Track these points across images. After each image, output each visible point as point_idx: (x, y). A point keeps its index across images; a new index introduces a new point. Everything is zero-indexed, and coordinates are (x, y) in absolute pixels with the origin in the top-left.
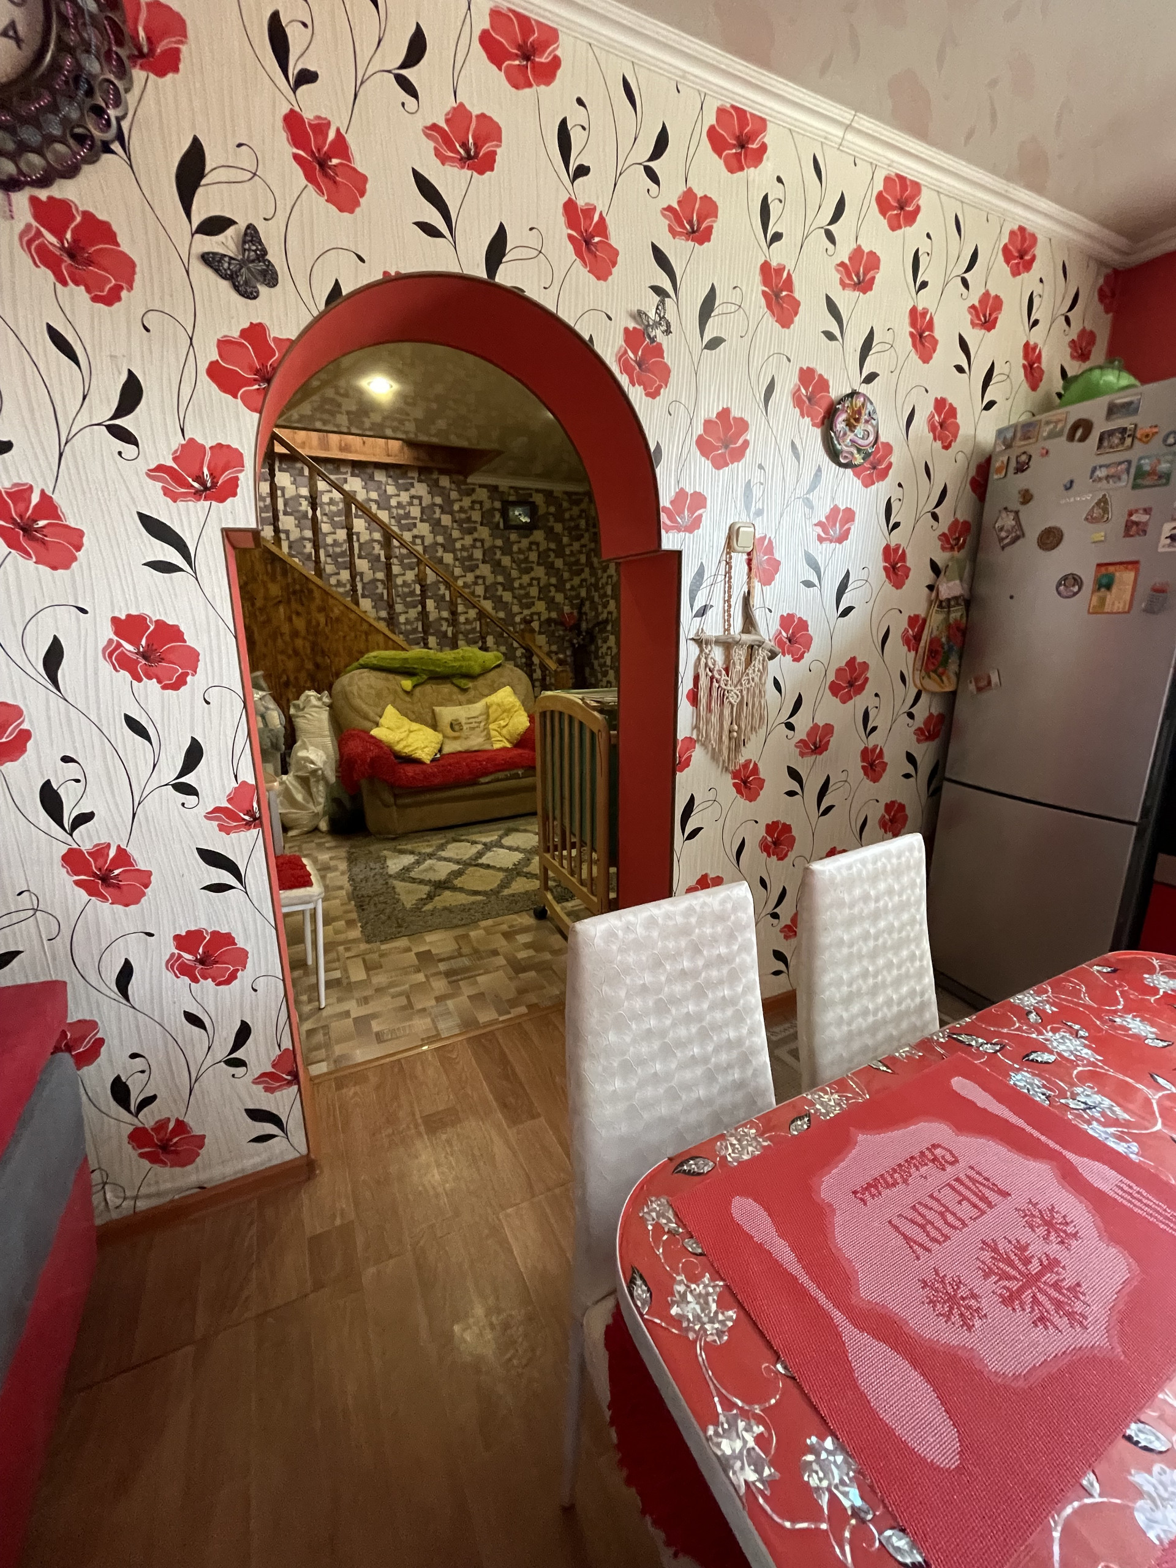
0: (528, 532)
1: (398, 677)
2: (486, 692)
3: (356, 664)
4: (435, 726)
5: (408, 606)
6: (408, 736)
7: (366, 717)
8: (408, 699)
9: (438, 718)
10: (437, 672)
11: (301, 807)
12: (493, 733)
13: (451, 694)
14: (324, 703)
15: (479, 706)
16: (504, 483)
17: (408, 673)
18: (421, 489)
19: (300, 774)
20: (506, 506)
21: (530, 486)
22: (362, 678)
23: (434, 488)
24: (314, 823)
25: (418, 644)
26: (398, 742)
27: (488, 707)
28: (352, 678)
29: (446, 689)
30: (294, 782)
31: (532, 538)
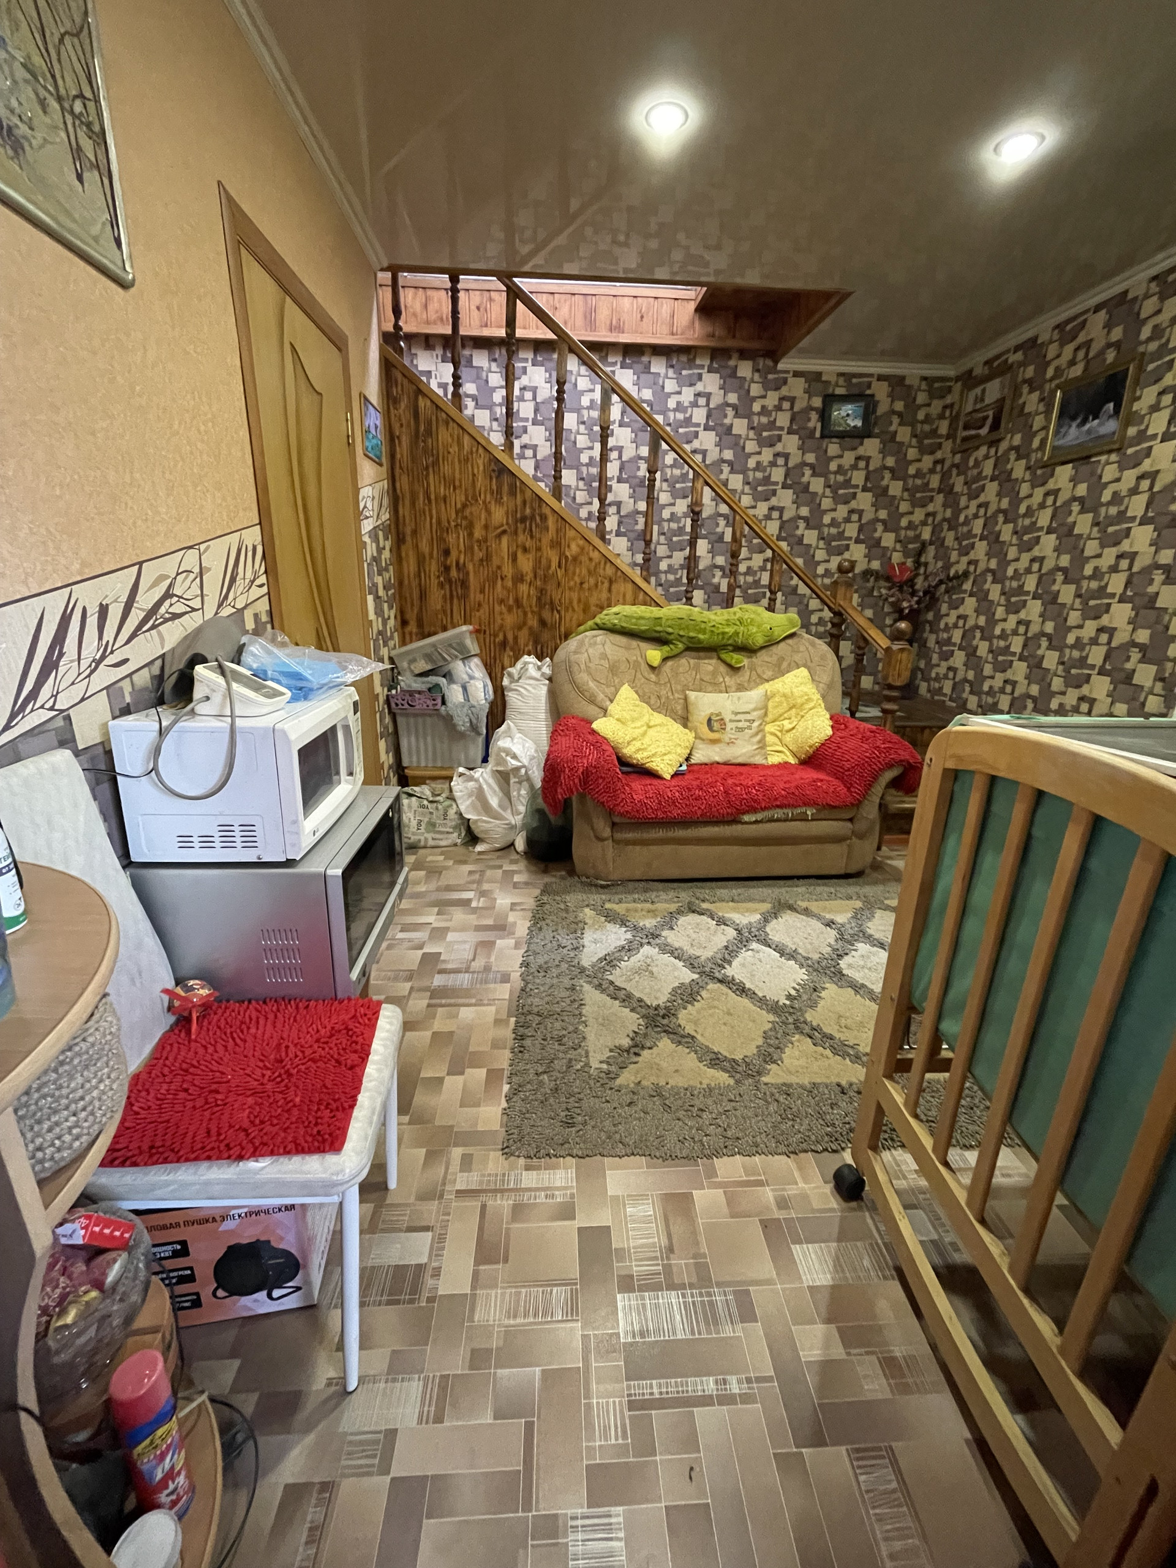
0: (857, 441)
1: (643, 645)
2: (768, 674)
3: (590, 623)
4: (685, 721)
5: (673, 547)
6: (644, 734)
7: (592, 701)
8: (653, 677)
9: (691, 708)
10: (700, 641)
11: (497, 816)
12: (770, 739)
13: (714, 674)
14: (543, 674)
15: (755, 695)
16: (829, 368)
17: (659, 640)
18: (711, 383)
19: (500, 768)
20: (830, 400)
21: (871, 370)
22: (595, 643)
23: (730, 379)
24: (509, 839)
25: (679, 600)
26: (629, 743)
27: (767, 698)
28: (581, 644)
29: (709, 665)
30: (491, 781)
31: (861, 451)
